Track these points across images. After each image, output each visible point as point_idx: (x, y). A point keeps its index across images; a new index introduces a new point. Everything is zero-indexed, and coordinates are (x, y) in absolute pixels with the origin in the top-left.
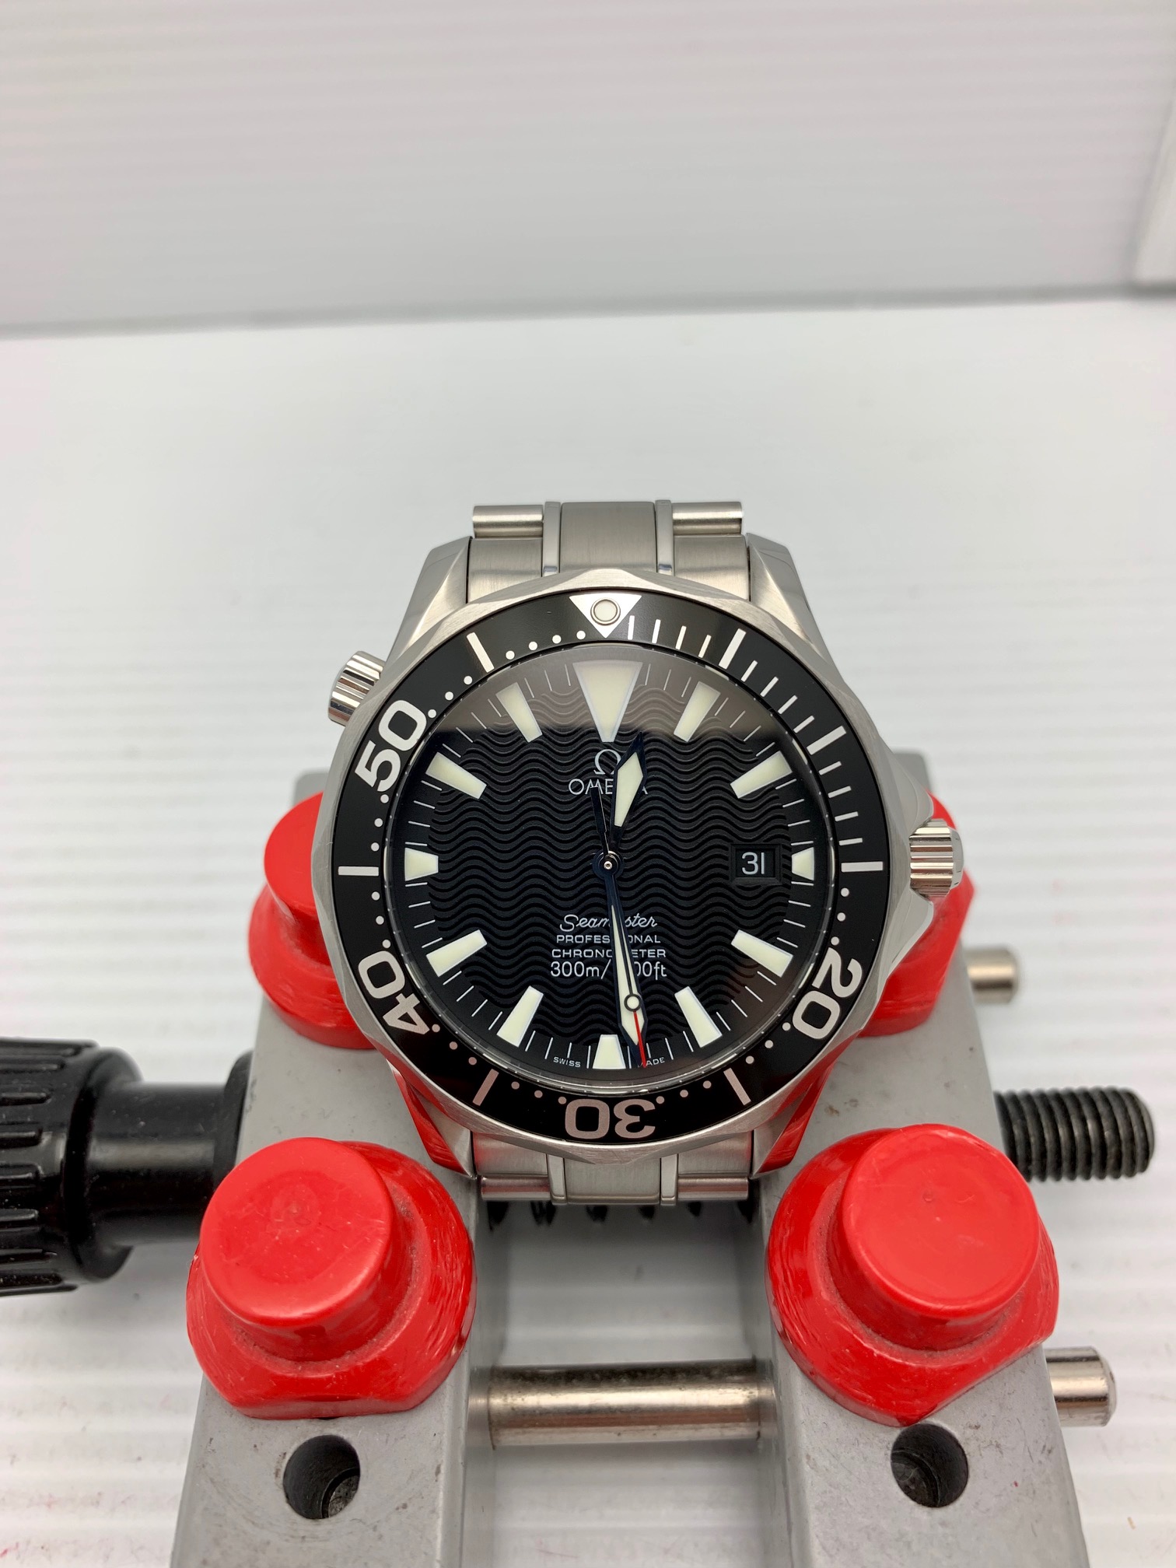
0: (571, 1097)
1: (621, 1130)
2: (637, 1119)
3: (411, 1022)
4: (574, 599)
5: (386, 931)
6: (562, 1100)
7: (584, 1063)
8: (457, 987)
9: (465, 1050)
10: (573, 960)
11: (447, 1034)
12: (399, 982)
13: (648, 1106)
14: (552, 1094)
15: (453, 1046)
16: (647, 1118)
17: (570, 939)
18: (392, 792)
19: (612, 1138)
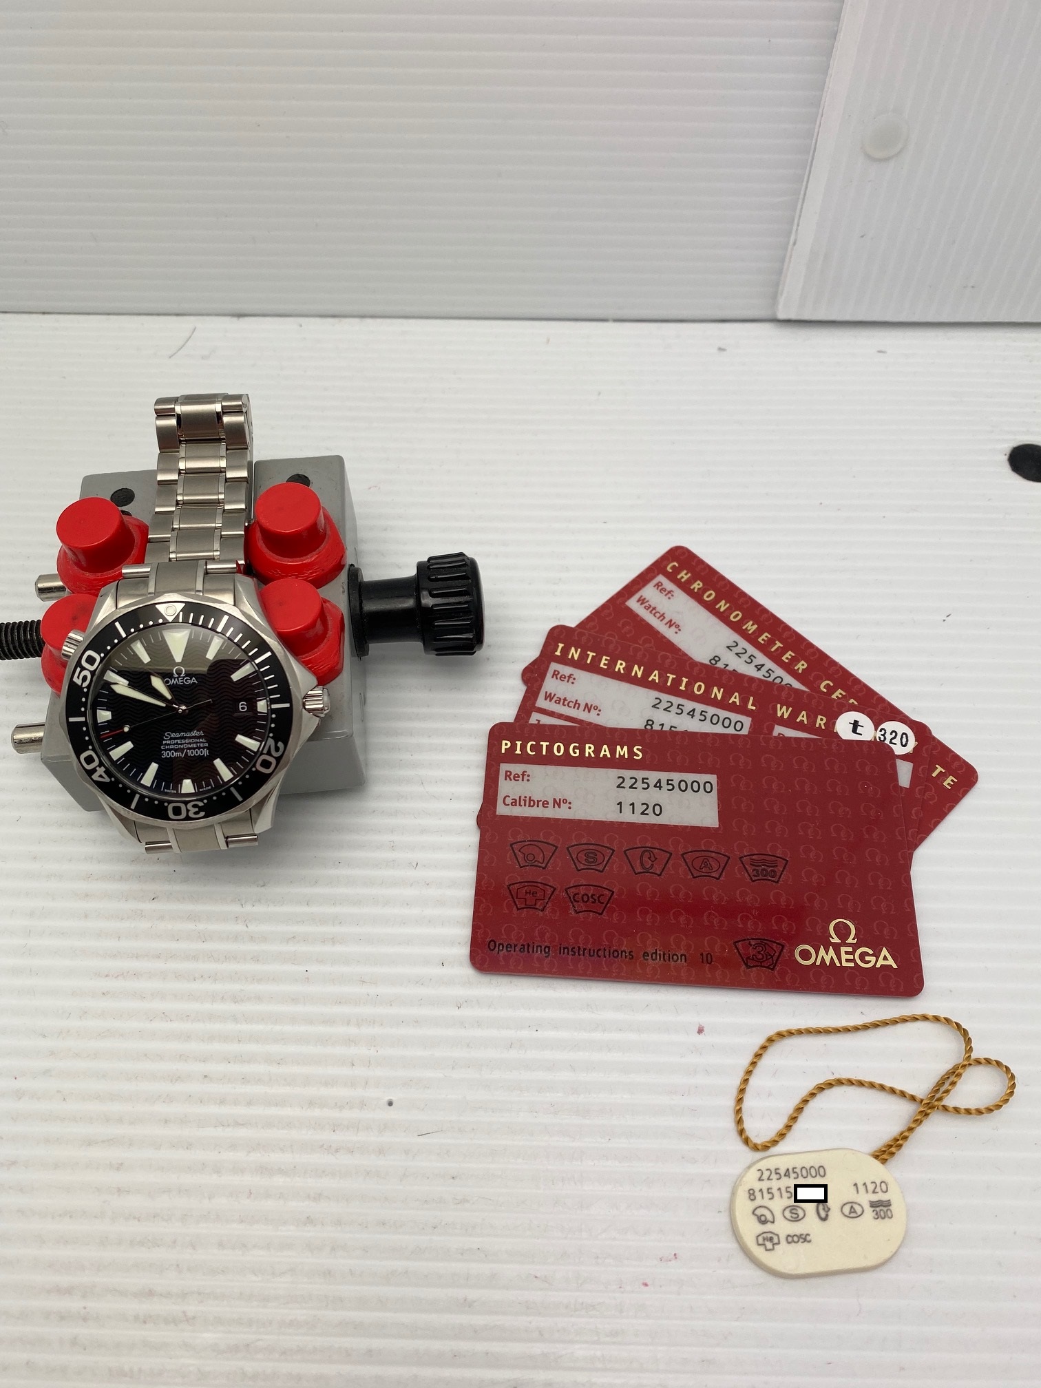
0: (170, 802)
1: (191, 815)
2: (197, 810)
3: (103, 778)
4: (157, 606)
5: (90, 743)
6: (166, 804)
7: (177, 791)
8: (123, 764)
9: (126, 787)
10: (170, 750)
11: (118, 781)
12: (97, 762)
13: (201, 804)
14: (161, 802)
15: (120, 786)
16: (201, 809)
17: (168, 742)
18: (88, 687)
19: (188, 818)
